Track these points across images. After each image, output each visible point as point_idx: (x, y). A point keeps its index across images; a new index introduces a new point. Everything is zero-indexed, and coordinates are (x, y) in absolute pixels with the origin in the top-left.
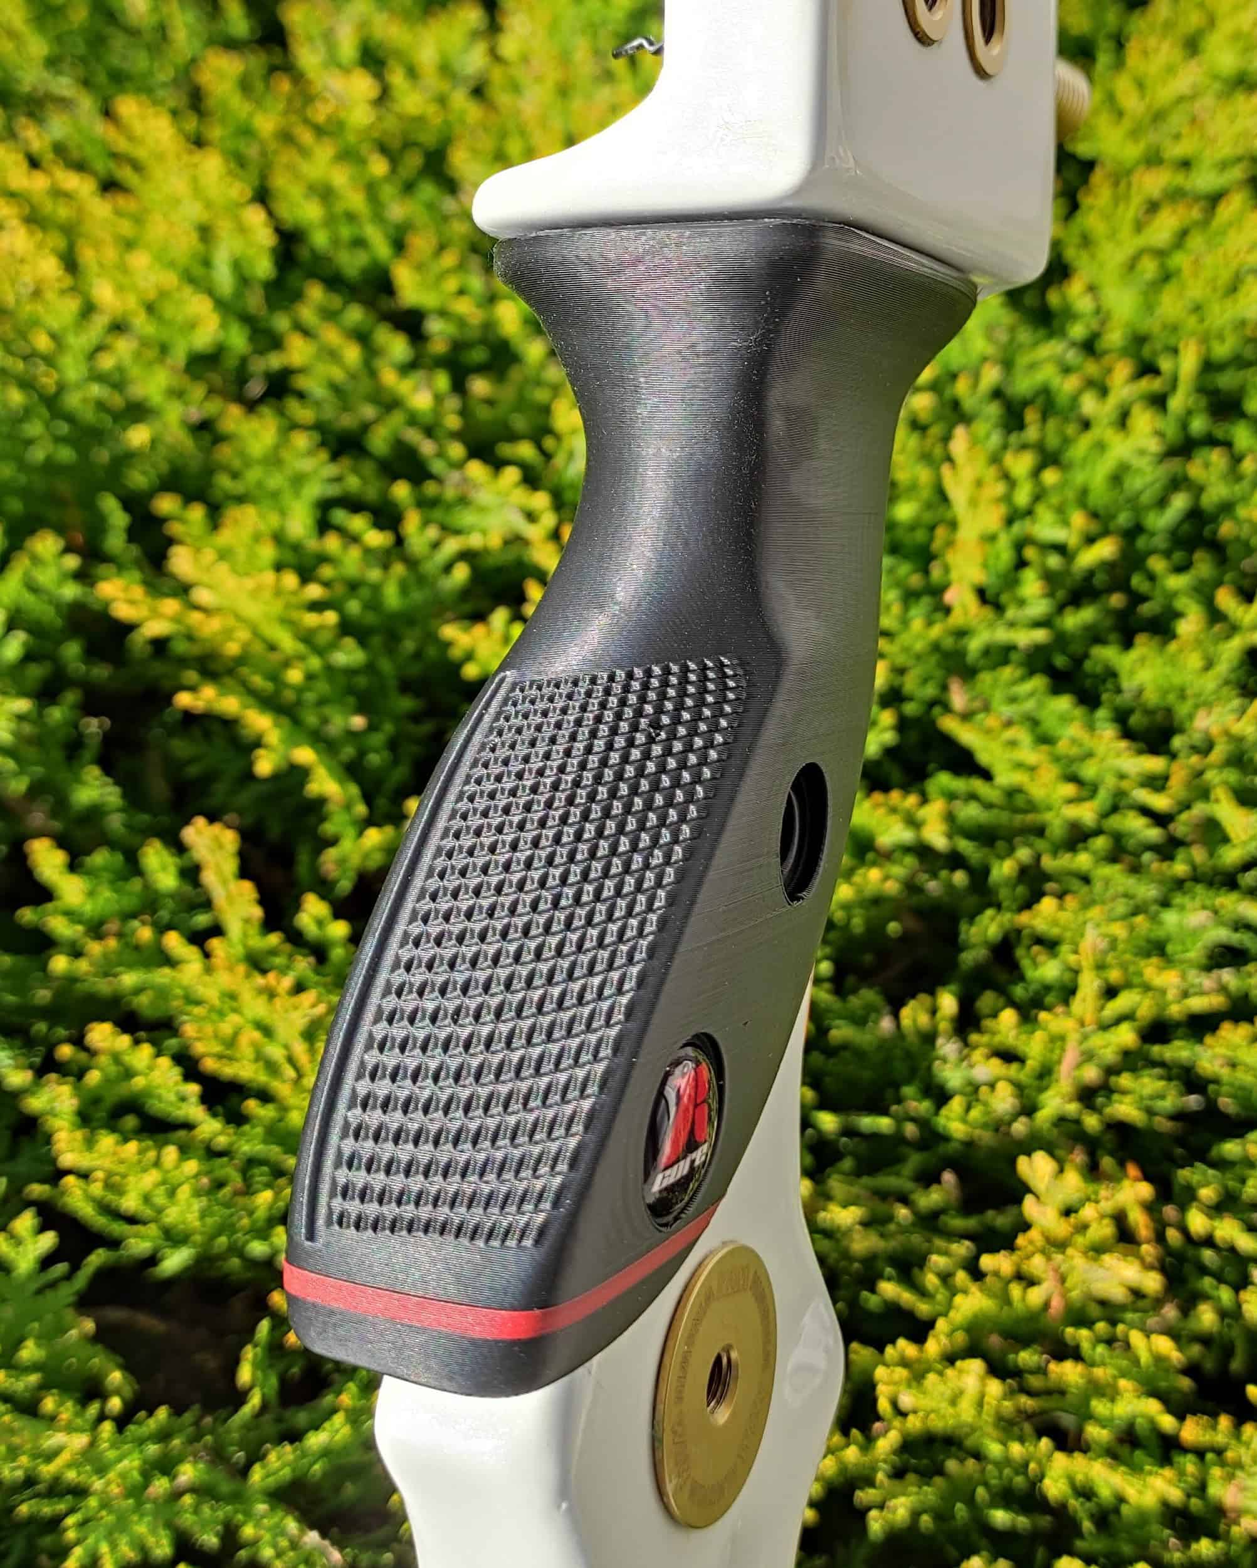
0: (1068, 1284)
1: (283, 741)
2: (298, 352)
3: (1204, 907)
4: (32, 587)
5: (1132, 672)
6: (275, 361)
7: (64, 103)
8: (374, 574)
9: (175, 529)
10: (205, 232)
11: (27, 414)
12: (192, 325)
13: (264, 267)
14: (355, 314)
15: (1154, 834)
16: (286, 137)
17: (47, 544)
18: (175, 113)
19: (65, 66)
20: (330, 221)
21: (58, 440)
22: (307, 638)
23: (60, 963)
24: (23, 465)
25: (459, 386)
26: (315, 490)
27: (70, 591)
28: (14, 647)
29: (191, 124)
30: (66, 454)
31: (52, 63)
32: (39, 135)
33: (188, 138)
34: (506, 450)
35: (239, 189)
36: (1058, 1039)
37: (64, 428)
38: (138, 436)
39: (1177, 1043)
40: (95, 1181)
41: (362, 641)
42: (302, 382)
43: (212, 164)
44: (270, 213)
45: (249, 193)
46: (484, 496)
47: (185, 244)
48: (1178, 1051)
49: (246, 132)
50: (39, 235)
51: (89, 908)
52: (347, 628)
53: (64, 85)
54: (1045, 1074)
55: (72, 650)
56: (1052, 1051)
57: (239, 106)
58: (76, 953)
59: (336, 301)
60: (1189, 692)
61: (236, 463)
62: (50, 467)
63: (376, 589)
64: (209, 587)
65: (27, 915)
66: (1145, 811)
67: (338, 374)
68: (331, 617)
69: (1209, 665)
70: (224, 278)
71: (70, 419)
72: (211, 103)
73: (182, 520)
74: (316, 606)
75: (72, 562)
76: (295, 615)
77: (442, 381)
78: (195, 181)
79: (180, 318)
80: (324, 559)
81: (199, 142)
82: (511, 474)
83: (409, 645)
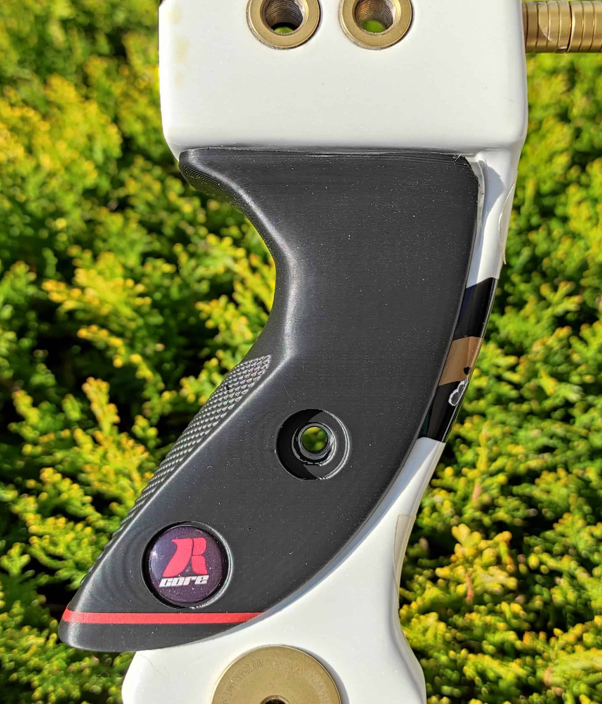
0: (475, 584)
1: (126, 352)
2: (132, 187)
3: (537, 428)
4: (14, 289)
5: (505, 326)
6: (121, 193)
7: (27, 81)
8: (166, 282)
9: (78, 262)
10: (90, 138)
11: (11, 212)
12: (84, 176)
13: (116, 152)
14: (158, 171)
15: (513, 393)
16: (126, 95)
17: (21, 268)
18: (76, 85)
19: (27, 64)
20: (146, 132)
21: (26, 225)
22: (137, 310)
23: (28, 449)
24: (10, 237)
25: (204, 205)
26: (140, 248)
27: (32, 290)
28: (7, 312)
29: (84, 90)
30: (29, 231)
31: (21, 63)
32: (16, 95)
33: (82, 97)
34: (224, 231)
35: (105, 118)
36: (470, 482)
37: (28, 219)
38: (61, 223)
39: (524, 485)
40: (45, 539)
41: (162, 313)
42: (133, 201)
43: (93, 108)
44: (119, 129)
45: (110, 120)
46: (215, 252)
47: (82, 141)
48: (525, 489)
49: (108, 93)
50: (16, 138)
51: (42, 425)
52: (155, 305)
53: (26, 73)
54: (466, 499)
55: (32, 315)
56: (468, 487)
57: (105, 82)
58: (35, 444)
59: (149, 165)
60: (529, 334)
61: (105, 236)
62: (22, 238)
63: (168, 288)
64: (94, 288)
65: (13, 426)
66: (510, 383)
67: (150, 197)
68: (148, 300)
69: (538, 321)
70: (99, 156)
71: (31, 215)
72: (93, 81)
73: (81, 258)
74: (142, 295)
75: (32, 277)
76: (132, 300)
77: (197, 202)
78: (85, 115)
79: (80, 172)
80: (144, 275)
81: (87, 98)
82: (228, 241)
83: (182, 315)
